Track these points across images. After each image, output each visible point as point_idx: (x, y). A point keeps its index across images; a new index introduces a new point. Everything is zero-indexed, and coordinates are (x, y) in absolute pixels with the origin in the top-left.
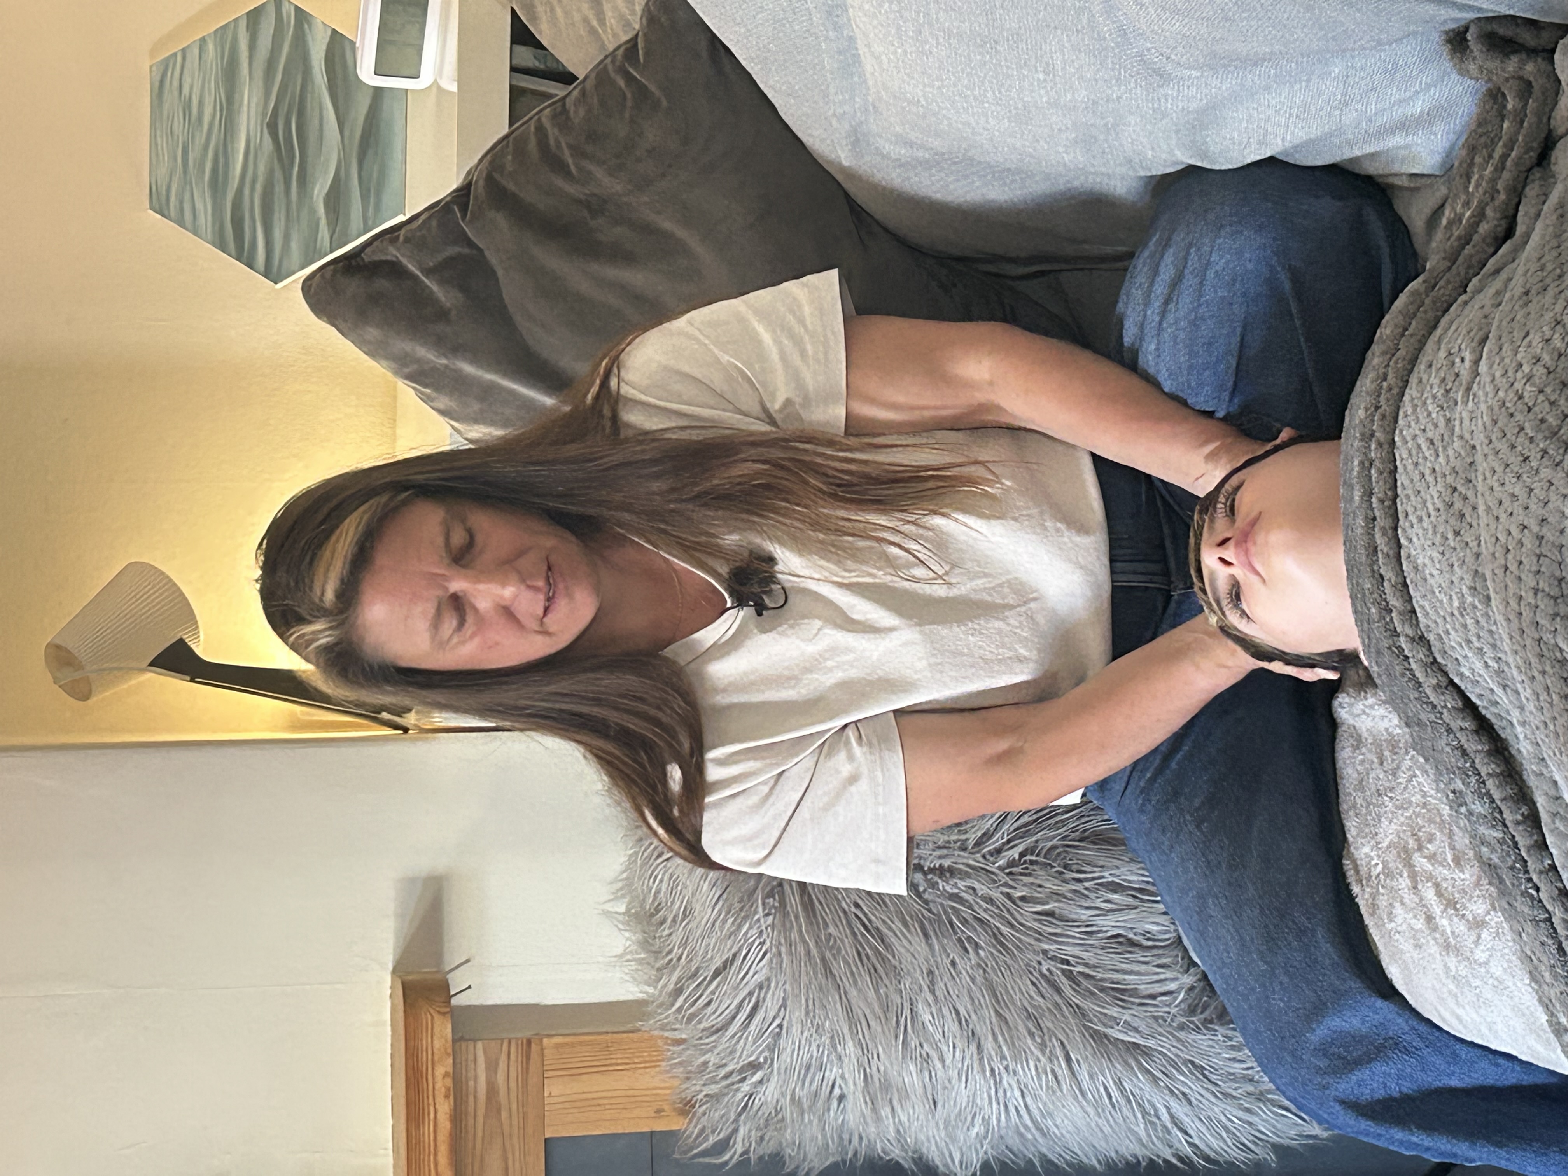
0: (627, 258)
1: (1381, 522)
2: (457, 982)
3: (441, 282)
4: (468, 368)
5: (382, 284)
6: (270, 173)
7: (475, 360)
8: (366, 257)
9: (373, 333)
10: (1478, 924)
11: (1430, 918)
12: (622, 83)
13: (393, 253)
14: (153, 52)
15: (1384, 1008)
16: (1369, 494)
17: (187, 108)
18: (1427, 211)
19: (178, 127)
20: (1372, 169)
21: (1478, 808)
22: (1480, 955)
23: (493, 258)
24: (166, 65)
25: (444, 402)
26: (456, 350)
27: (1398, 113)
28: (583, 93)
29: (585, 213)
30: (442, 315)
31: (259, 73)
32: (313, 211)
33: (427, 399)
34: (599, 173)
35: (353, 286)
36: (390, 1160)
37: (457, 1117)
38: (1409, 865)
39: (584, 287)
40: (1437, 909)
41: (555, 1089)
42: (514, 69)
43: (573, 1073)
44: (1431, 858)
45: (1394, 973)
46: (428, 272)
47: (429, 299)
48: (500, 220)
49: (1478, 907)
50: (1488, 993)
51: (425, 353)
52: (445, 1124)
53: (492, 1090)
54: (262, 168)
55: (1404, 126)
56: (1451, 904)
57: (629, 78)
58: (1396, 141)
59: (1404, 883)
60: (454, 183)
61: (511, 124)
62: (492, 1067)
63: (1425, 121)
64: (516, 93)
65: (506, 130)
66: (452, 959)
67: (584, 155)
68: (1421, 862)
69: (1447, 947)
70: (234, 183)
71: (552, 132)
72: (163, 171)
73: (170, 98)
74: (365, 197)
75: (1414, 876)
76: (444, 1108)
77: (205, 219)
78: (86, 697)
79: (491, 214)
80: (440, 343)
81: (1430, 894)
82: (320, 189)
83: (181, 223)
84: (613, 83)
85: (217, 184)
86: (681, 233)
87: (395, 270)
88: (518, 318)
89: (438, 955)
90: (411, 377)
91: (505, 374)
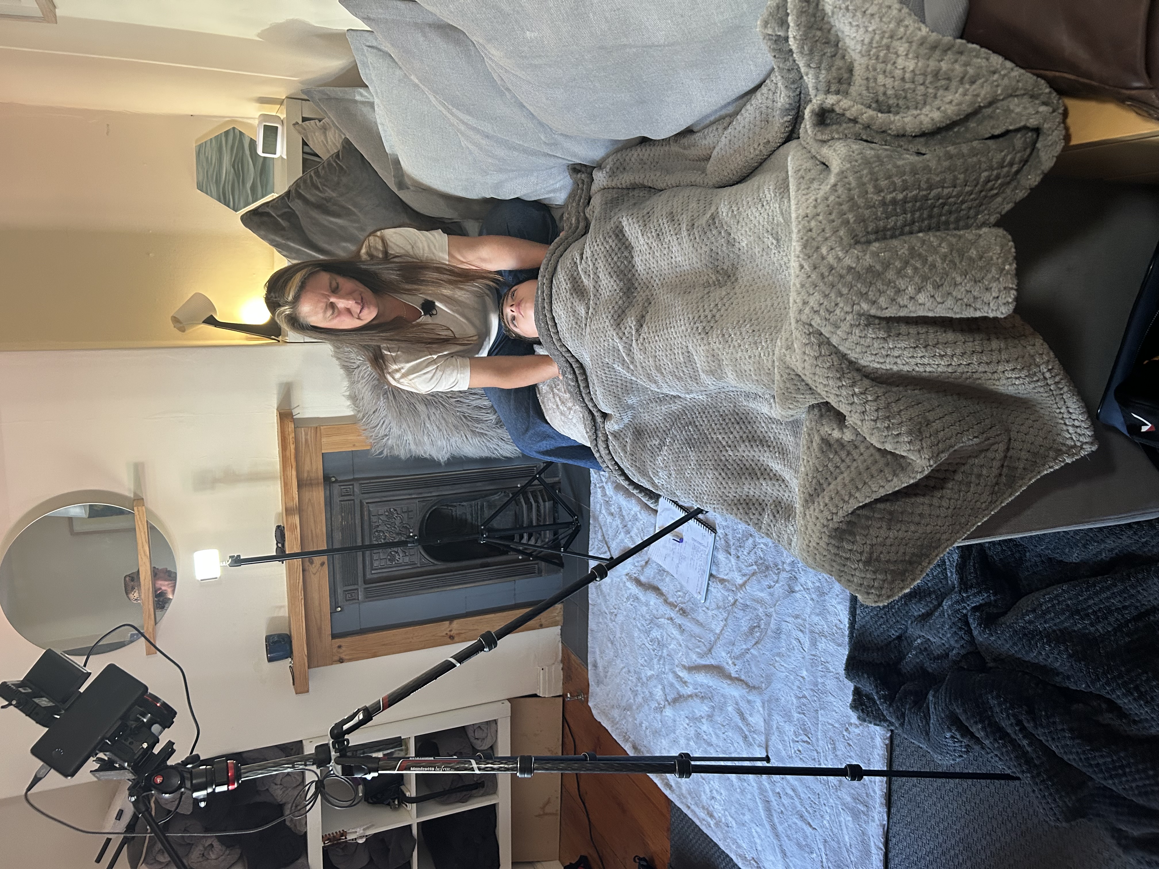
0: (338, 215)
1: (546, 301)
2: (295, 412)
3: (282, 219)
4: (292, 245)
5: (265, 219)
6: (234, 180)
7: (294, 242)
8: (260, 210)
9: (262, 233)
10: (570, 409)
11: (557, 406)
12: (335, 164)
13: (268, 210)
14: (196, 141)
15: (545, 425)
16: (543, 292)
17: (207, 158)
18: (560, 214)
19: (205, 164)
20: (546, 202)
21: (570, 377)
22: (570, 417)
23: (297, 212)
24: (200, 146)
25: (285, 253)
26: (288, 239)
27: (552, 188)
28: (324, 167)
29: (325, 202)
30: (283, 229)
31: (229, 151)
32: (247, 192)
33: (279, 252)
34: (329, 191)
35: (256, 219)
36: (278, 459)
37: (297, 449)
38: (553, 391)
39: (326, 223)
40: (559, 403)
41: (324, 440)
42: (303, 152)
43: (328, 436)
44: (558, 390)
45: (547, 418)
46: (278, 216)
47: (280, 225)
48: (299, 202)
49: (570, 404)
50: (572, 427)
51: (278, 239)
52: (293, 451)
53: (306, 440)
54: (231, 178)
55: (554, 191)
56: (563, 403)
57: (336, 162)
58: (551, 195)
59: (551, 395)
60: (286, 190)
61: (303, 172)
62: (306, 434)
63: (560, 190)
64: (304, 161)
65: (301, 175)
66: (294, 405)
67: (324, 185)
68: (555, 391)
69: (561, 413)
70: (222, 183)
71: (315, 178)
72: (201, 179)
73: (202, 156)
74: (262, 187)
75: (554, 394)
76: (292, 447)
77: (214, 193)
78: (184, 331)
79: (297, 200)
80: (282, 236)
81: (558, 399)
82: (249, 185)
83: (207, 193)
84: (332, 165)
85: (218, 182)
86: (353, 209)
87: (268, 214)
88: (306, 231)
89: (290, 405)
90: (274, 246)
91: (303, 246)
